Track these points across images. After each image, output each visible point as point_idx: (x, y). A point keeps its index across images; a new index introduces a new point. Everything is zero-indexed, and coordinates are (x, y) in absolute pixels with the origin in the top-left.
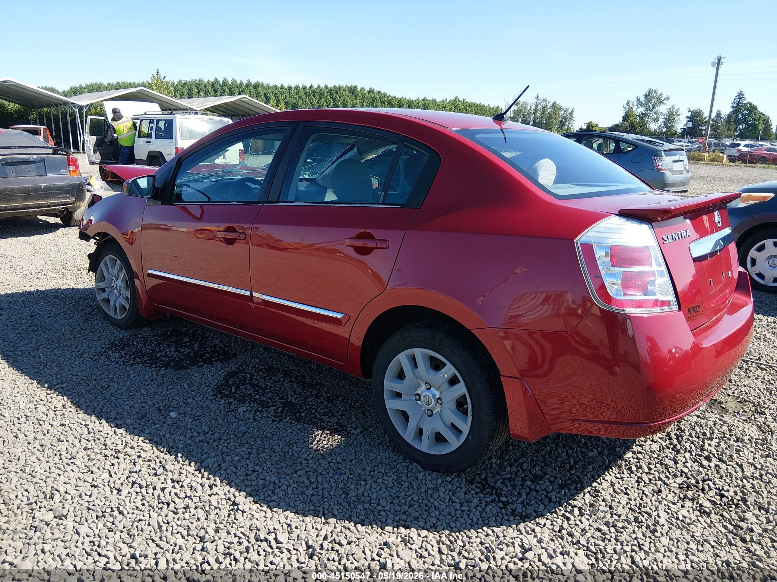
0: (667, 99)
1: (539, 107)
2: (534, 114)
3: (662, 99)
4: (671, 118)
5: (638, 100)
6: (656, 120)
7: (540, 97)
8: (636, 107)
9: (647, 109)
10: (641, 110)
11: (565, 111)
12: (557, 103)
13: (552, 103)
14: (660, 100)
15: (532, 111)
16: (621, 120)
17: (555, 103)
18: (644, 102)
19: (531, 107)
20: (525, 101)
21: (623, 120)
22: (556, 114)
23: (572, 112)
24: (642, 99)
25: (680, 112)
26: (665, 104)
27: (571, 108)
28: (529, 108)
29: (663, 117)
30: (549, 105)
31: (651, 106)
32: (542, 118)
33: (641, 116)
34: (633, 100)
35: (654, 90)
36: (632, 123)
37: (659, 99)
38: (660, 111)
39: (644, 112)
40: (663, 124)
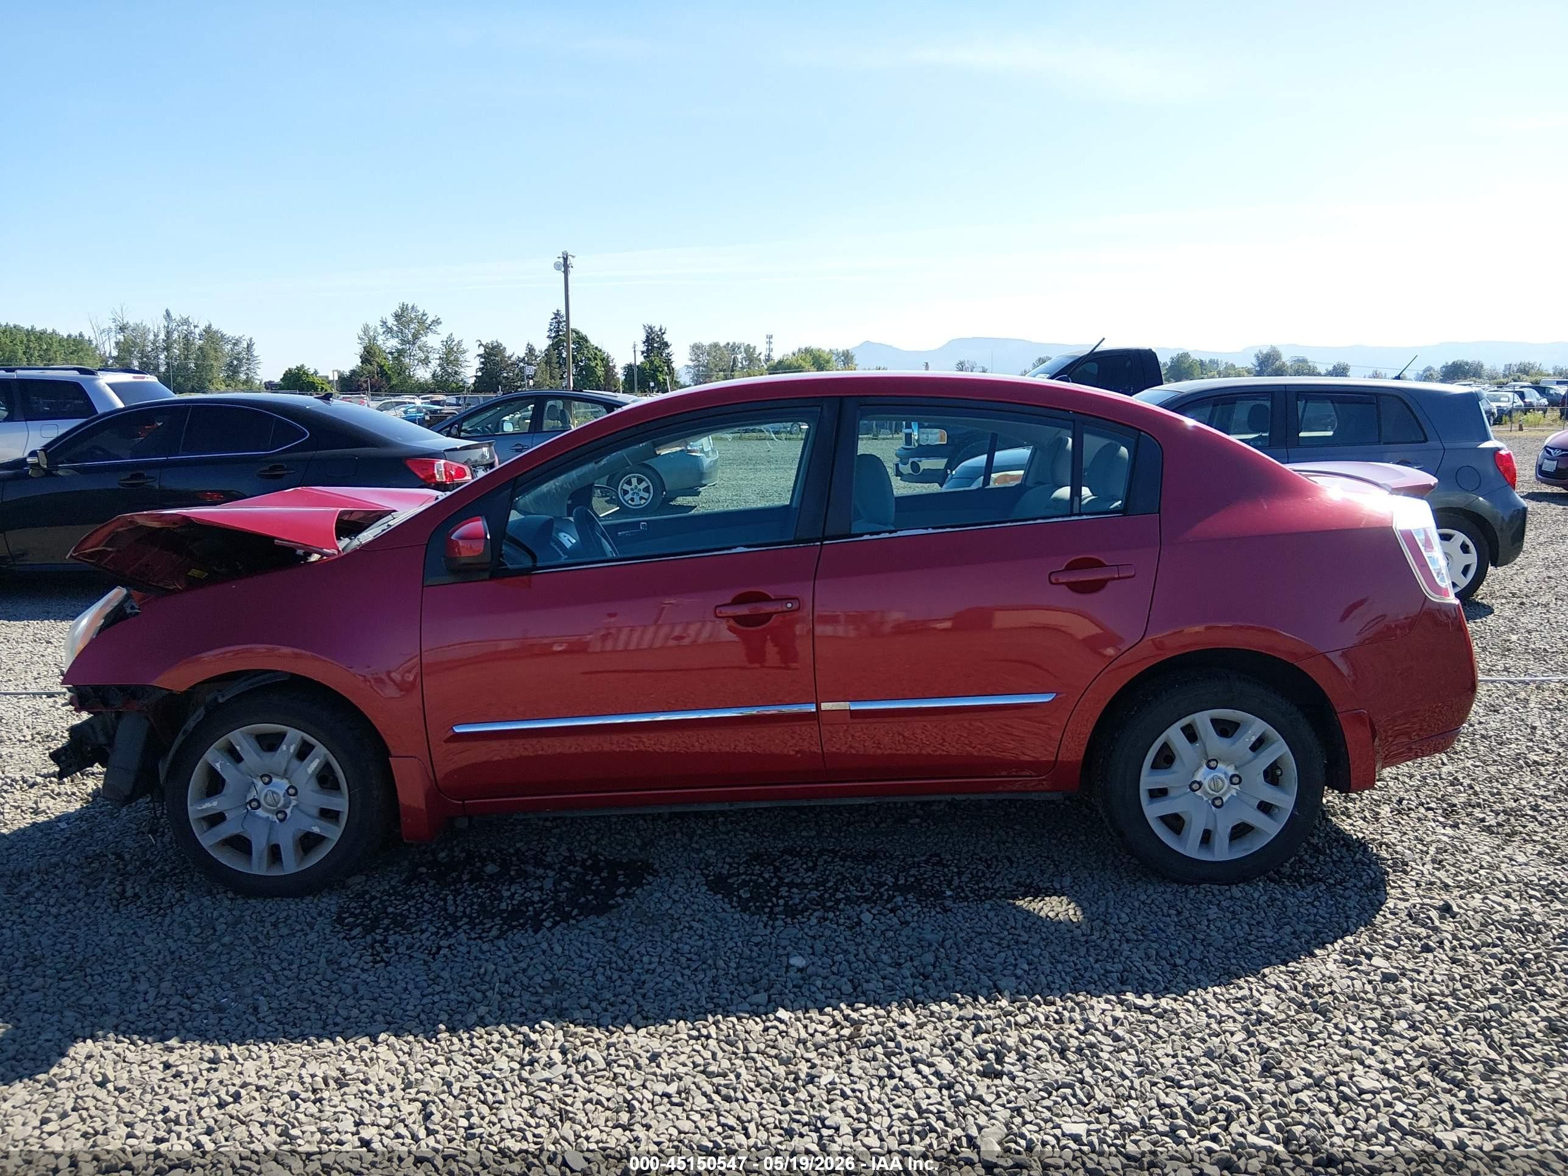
0: (437, 322)
1: (175, 336)
2: (167, 349)
3: (429, 322)
4: (451, 355)
5: (384, 323)
6: (426, 362)
7: (174, 315)
8: (383, 337)
9: (404, 342)
10: (393, 343)
11: (235, 344)
12: (215, 327)
13: (202, 327)
14: (425, 326)
15: (161, 344)
16: (358, 362)
17: (210, 327)
18: (395, 328)
19: (156, 336)
20: (139, 322)
21: (362, 362)
22: (216, 350)
23: (249, 346)
24: (391, 322)
25: (464, 346)
26: (435, 332)
27: (247, 338)
28: (151, 337)
29: (437, 356)
30: (197, 331)
31: (410, 336)
32: (186, 358)
33: (396, 355)
34: (375, 323)
35: (410, 306)
36: (381, 367)
37: (421, 322)
38: (430, 345)
39: (400, 347)
40: (439, 369)
